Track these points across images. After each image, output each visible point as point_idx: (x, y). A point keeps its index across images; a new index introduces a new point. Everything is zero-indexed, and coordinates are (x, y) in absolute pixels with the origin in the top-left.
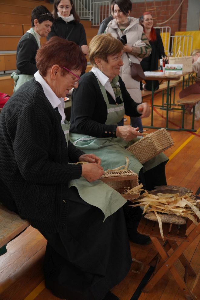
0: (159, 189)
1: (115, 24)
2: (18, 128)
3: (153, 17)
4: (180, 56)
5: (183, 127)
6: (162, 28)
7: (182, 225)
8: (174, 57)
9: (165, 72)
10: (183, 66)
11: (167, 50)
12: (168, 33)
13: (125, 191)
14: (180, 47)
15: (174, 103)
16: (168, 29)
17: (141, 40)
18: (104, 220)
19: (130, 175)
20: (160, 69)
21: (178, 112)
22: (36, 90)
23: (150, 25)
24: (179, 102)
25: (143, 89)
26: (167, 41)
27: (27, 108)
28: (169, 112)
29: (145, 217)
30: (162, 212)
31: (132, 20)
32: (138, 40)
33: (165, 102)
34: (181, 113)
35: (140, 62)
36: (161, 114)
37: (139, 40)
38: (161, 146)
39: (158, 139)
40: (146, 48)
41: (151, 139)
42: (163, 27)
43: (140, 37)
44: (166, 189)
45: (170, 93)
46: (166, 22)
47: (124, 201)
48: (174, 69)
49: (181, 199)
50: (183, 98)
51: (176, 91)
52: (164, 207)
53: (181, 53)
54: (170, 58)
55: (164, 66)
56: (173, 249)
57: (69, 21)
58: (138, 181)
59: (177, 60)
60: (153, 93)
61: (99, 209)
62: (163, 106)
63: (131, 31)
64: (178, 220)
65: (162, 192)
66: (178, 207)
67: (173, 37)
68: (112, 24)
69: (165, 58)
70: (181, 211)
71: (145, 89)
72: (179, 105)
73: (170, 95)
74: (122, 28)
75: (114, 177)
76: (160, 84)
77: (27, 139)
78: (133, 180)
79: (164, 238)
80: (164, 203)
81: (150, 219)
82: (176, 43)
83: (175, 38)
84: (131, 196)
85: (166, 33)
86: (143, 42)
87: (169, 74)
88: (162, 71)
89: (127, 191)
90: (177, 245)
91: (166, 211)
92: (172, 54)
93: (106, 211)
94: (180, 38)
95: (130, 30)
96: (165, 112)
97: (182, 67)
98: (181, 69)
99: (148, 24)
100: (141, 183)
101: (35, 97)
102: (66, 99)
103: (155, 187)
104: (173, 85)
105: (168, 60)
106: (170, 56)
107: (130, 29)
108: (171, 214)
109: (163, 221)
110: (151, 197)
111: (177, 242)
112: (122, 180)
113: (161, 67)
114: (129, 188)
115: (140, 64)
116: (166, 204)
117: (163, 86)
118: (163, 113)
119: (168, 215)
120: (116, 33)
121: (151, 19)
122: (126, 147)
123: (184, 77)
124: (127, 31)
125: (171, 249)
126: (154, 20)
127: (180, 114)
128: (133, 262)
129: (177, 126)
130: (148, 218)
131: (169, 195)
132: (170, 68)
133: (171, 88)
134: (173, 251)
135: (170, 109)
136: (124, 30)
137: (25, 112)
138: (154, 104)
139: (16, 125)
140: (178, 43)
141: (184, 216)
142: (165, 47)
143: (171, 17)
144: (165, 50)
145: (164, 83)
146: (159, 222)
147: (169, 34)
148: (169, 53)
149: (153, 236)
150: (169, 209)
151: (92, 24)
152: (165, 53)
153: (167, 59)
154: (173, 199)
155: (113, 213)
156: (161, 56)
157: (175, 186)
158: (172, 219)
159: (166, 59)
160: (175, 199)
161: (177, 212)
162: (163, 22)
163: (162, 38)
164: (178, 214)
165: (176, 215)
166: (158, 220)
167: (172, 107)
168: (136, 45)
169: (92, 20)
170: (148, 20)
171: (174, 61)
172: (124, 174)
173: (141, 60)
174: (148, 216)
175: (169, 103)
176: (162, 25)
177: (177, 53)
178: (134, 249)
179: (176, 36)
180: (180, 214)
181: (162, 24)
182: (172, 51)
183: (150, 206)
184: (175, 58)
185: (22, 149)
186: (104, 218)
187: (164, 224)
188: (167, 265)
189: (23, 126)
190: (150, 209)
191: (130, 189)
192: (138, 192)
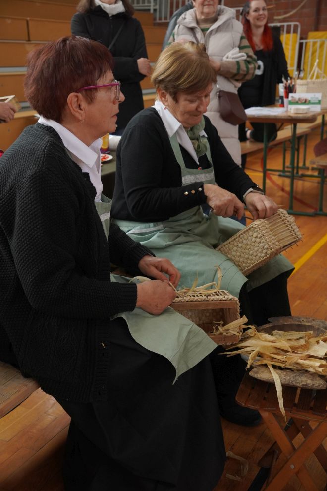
0: (276, 324)
1: (191, 18)
2: (17, 214)
3: (267, 5)
4: (317, 78)
5: (321, 210)
6: (283, 26)
7: (319, 391)
8: (306, 79)
9: (287, 107)
10: (322, 97)
11: (292, 66)
12: (295, 35)
13: (214, 327)
14: (317, 60)
15: (304, 164)
16: (296, 26)
17: (238, 49)
18: (176, 379)
19: (224, 298)
20: (278, 102)
21: (313, 182)
22: (48, 142)
23: (262, 21)
24: (314, 163)
25: (248, 139)
26: (294, 49)
27: (32, 176)
28: (295, 181)
29: (251, 374)
30: (282, 365)
31: (223, 12)
32: (233, 48)
33: (288, 163)
34: (318, 183)
35: (237, 89)
36: (281, 185)
37: (235, 48)
38: (277, 243)
39: (271, 231)
40: (247, 62)
41: (258, 229)
42: (285, 24)
43: (238, 43)
44: (290, 323)
45: (296, 147)
46: (292, 13)
47: (212, 346)
48: (306, 102)
49: (318, 342)
50: (323, 156)
51: (308, 144)
52: (285, 357)
53: (320, 72)
54: (299, 82)
55: (287, 97)
56: (303, 435)
57: (115, 13)
58: (239, 310)
59: (311, 85)
60: (266, 147)
61: (166, 360)
62: (284, 171)
63: (221, 31)
64: (312, 380)
65: (282, 328)
66: (311, 356)
67: (304, 41)
68: (185, 19)
69: (289, 82)
70: (318, 364)
71: (252, 140)
72: (313, 169)
73: (298, 150)
74: (204, 26)
75: (196, 301)
76: (279, 130)
77: (33, 234)
78: (229, 309)
79: (286, 415)
80: (286, 349)
81: (260, 379)
82: (309, 53)
83: (308, 44)
84: (226, 338)
85: (292, 35)
86: (243, 52)
87: (296, 112)
88: (282, 105)
89: (217, 329)
90: (311, 428)
91: (290, 365)
92: (302, 75)
93: (179, 363)
94: (318, 44)
95: (218, 29)
96: (287, 181)
97: (320, 98)
98: (319, 102)
99: (258, 19)
100: (244, 316)
101: (46, 156)
102: (108, 157)
103: (268, 319)
104: (304, 132)
105: (294, 86)
106: (298, 78)
107: (218, 27)
108: (298, 370)
109: (283, 383)
110: (261, 338)
111: (310, 423)
112: (211, 308)
113: (282, 98)
114: (222, 323)
115: (236, 92)
116: (288, 352)
117: (284, 133)
118: (283, 184)
119: (293, 371)
120: (192, 36)
121: (263, 9)
122: (215, 246)
123: (323, 116)
124: (213, 32)
125: (300, 436)
126: (268, 10)
127: (316, 185)
128: (229, 458)
129: (310, 207)
130: (255, 376)
131: (296, 335)
132: (297, 99)
133: (300, 138)
134: (304, 439)
135: (296, 176)
136: (208, 29)
137: (29, 184)
138: (268, 167)
139: (14, 206)
140: (313, 53)
141: (323, 374)
142: (289, 61)
143: (302, 4)
144: (289, 66)
145: (286, 129)
146: (276, 384)
147: (297, 37)
148: (296, 73)
149: (265, 410)
150: (295, 361)
151: (155, 19)
152: (289, 72)
153: (293, 83)
154: (302, 342)
155: (191, 367)
156: (282, 77)
157: (307, 319)
158: (300, 379)
159: (291, 83)
160: (306, 341)
161: (310, 366)
162: (285, 13)
163: (284, 46)
164: (311, 370)
165: (309, 372)
166: (274, 381)
167: (300, 172)
168: (228, 58)
169: (155, 10)
170: (256, 10)
171: (305, 88)
172: (213, 297)
173: (239, 85)
174: (256, 373)
175: (296, 165)
176: (284, 20)
177: (312, 73)
178: (230, 435)
179: (310, 41)
180: (316, 370)
181: (285, 18)
182: (302, 69)
183: (260, 355)
184: (308, 82)
185: (26, 251)
186: (176, 375)
187: (286, 388)
188: (292, 467)
189: (25, 209)
190: (259, 360)
191: (223, 325)
192: (238, 331)
